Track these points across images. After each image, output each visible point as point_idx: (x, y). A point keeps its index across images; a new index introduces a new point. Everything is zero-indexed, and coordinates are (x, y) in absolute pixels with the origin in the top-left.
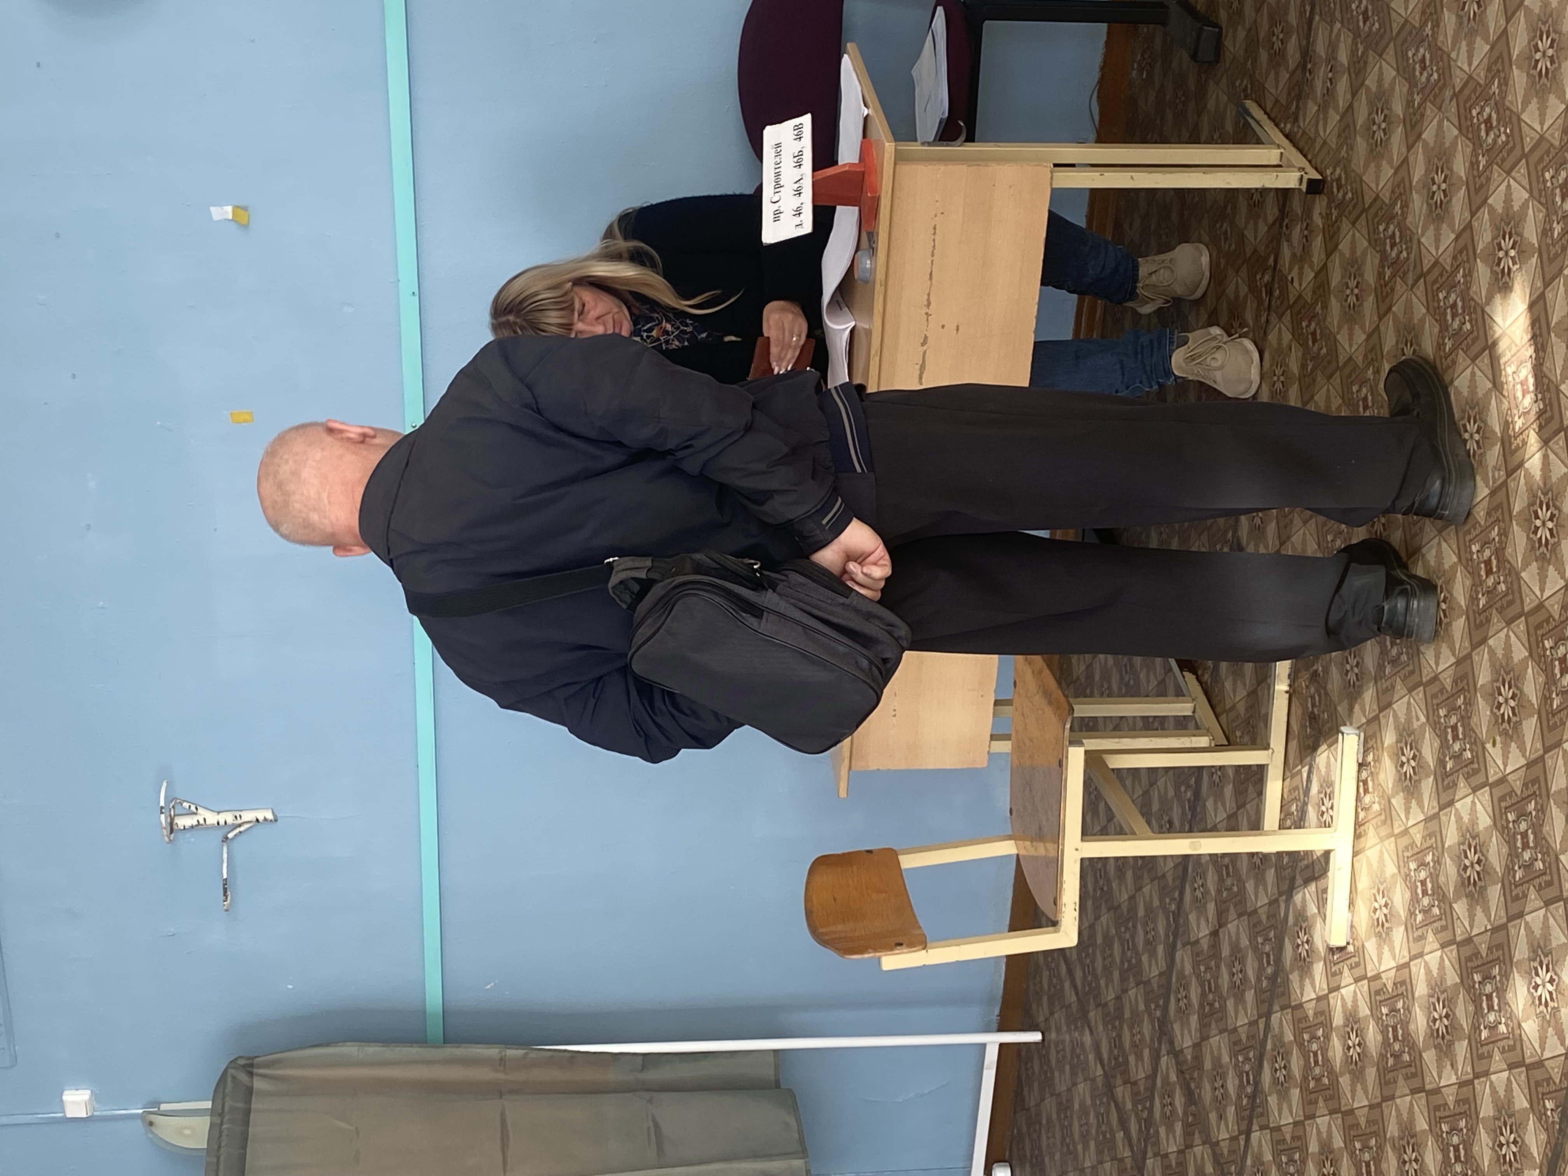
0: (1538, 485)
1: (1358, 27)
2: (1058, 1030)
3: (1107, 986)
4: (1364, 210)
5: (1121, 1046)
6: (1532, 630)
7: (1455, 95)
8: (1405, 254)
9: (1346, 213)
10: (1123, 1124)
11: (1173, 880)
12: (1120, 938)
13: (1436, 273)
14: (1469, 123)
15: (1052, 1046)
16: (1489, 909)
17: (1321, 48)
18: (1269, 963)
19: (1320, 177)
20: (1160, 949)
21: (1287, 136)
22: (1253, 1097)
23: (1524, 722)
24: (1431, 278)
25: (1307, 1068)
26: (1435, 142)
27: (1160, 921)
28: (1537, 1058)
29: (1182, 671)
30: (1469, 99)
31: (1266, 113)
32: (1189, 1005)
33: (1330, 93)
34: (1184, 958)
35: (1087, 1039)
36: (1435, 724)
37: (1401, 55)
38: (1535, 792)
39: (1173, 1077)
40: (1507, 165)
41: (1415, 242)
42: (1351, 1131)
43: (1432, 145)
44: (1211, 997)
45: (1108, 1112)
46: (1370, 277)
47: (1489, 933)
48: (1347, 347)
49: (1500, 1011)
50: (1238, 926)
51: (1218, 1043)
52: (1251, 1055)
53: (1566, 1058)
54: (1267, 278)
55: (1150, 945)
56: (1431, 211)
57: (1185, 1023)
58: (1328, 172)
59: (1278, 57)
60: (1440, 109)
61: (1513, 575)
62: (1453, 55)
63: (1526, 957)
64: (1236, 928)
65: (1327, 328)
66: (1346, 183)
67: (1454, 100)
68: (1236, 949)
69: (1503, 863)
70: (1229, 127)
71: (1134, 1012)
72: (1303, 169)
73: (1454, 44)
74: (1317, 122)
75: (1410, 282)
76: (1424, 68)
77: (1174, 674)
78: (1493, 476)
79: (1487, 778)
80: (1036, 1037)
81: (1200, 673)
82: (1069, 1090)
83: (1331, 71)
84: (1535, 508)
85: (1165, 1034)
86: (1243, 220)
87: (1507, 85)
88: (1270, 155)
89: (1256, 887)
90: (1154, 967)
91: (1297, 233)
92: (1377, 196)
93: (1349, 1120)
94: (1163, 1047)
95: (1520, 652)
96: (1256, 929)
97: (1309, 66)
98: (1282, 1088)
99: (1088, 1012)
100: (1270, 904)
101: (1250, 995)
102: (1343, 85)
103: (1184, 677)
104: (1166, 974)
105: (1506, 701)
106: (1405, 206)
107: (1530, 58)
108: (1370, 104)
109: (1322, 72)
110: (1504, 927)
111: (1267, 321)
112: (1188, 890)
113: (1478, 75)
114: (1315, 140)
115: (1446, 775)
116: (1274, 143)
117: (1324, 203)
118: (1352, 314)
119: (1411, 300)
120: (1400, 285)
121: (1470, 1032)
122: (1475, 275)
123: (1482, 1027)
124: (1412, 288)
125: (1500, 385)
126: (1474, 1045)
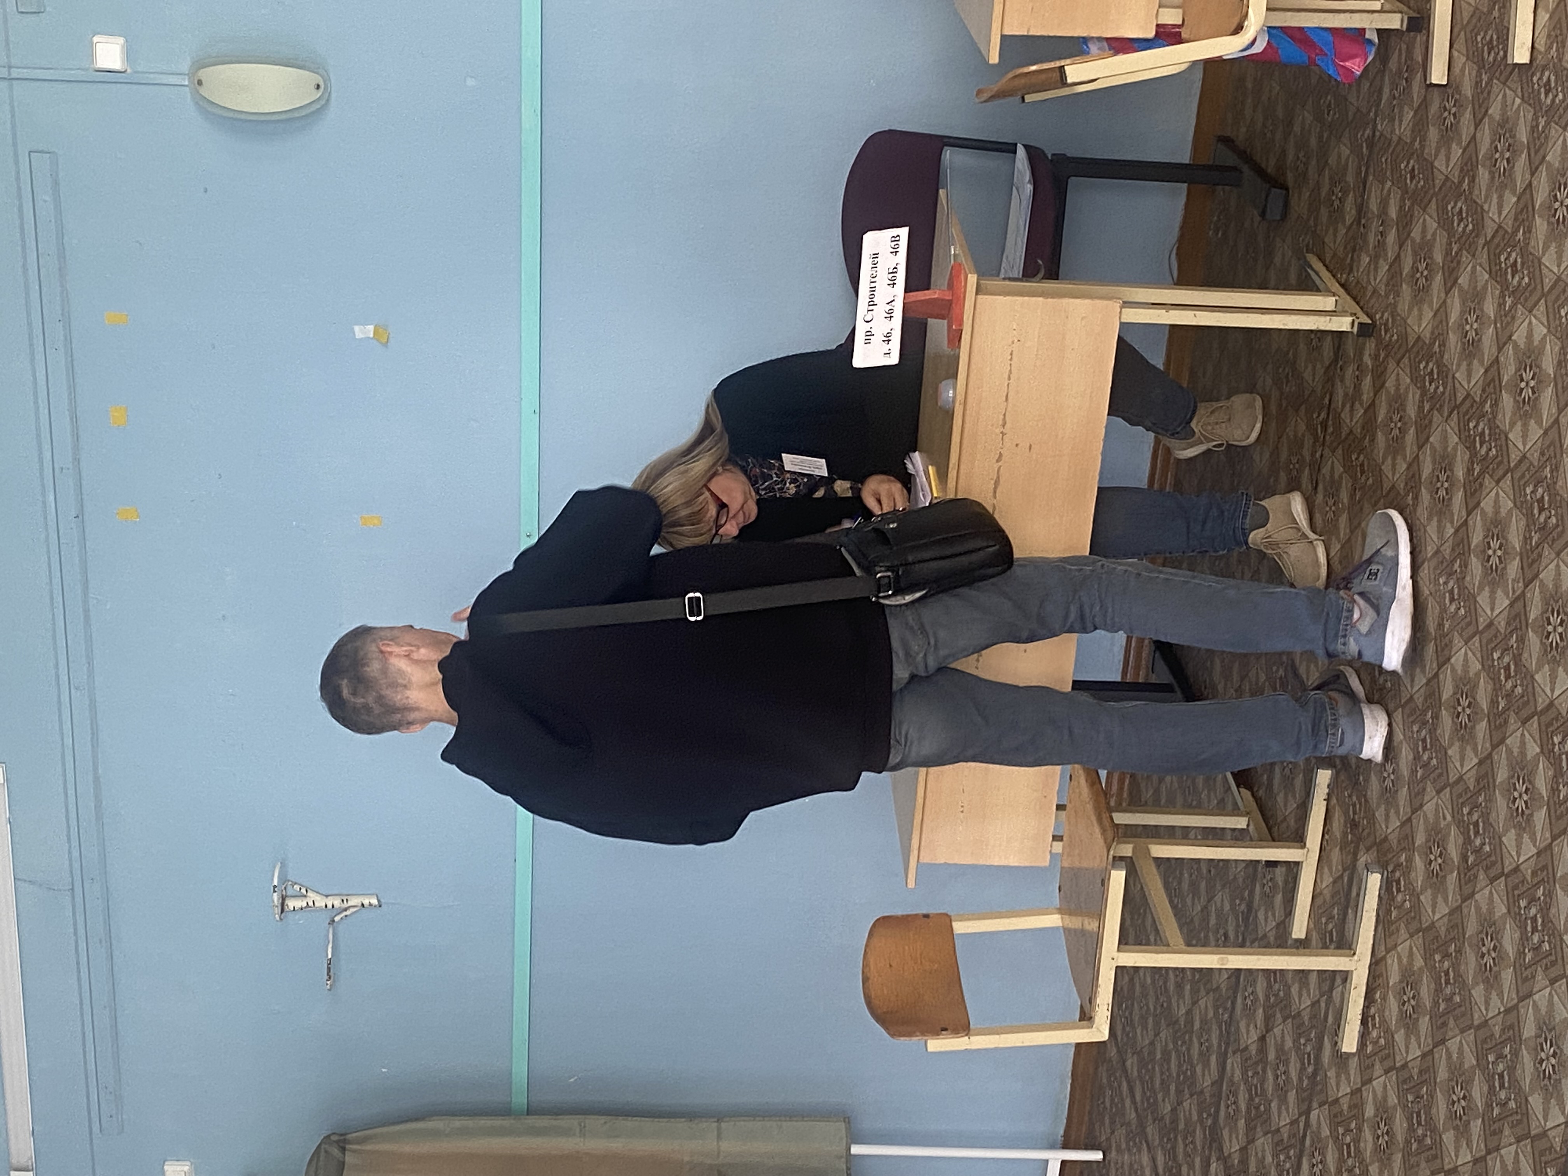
0: (1551, 594)
1: (1406, 184)
2: (1119, 1150)
3: (1163, 1100)
4: (1407, 351)
5: (1175, 1159)
6: (1543, 728)
7: (1487, 243)
8: (1441, 389)
9: (1392, 354)
11: (1227, 990)
12: (1177, 1051)
13: (1468, 403)
14: (1498, 267)
15: (1112, 1164)
16: (1502, 992)
17: (1374, 206)
18: (1309, 1063)
19: (1370, 322)
20: (1213, 1059)
21: (1342, 285)
23: (1535, 814)
24: (1463, 409)
25: (1341, 1161)
26: (1470, 285)
27: (1213, 1033)
28: (1541, 1129)
29: (1238, 786)
30: (1498, 245)
31: (1324, 265)
32: (1237, 1110)
33: (1381, 245)
34: (1234, 1063)
35: (1145, 1159)
36: (1459, 822)
37: (1442, 209)
38: (1543, 879)
40: (1529, 304)
41: (1450, 376)
43: (1466, 288)
44: (1257, 1100)
46: (1411, 411)
47: (1502, 1015)
48: (1390, 476)
49: (1510, 1088)
50: (1283, 1030)
51: (1263, 1144)
52: (1292, 1152)
53: (1566, 1127)
54: (1323, 415)
55: (1204, 1057)
56: (1464, 349)
57: (1233, 1129)
58: (1378, 317)
59: (1337, 214)
60: (1474, 256)
61: (1529, 678)
62: (1486, 207)
63: (1533, 1034)
64: (1283, 1032)
65: (1374, 460)
66: (1393, 326)
67: (1486, 248)
68: (1280, 1049)
69: (1515, 948)
70: (1293, 278)
71: (1188, 1122)
72: (1355, 314)
73: (1487, 197)
74: (1369, 272)
75: (1446, 414)
76: (1461, 220)
77: (1232, 794)
78: (1513, 588)
79: (1503, 867)
80: (1098, 1156)
81: (1255, 789)
83: (1381, 225)
84: (1547, 615)
85: (1215, 1141)
86: (1303, 364)
87: (1530, 232)
88: (1329, 303)
90: (1207, 1077)
91: (1350, 371)
92: (1419, 337)
94: (1213, 1153)
95: (1533, 749)
96: (1299, 1032)
97: (1363, 221)
99: (1145, 1128)
100: (1313, 1005)
101: (1292, 1096)
102: (1391, 237)
103: (1239, 793)
104: (1217, 1083)
105: (1520, 795)
106: (1443, 345)
107: (1550, 208)
108: (1415, 253)
109: (1375, 225)
110: (1515, 1008)
111: (1322, 456)
112: (1239, 1000)
113: (1507, 224)
114: (1366, 288)
115: (1469, 869)
116: (1330, 291)
117: (1373, 345)
118: (1396, 447)
119: (1446, 431)
120: (1436, 417)
121: (1484, 1111)
122: (1501, 405)
123: (1494, 1105)
124: (1447, 419)
125: (1520, 504)
126: (1486, 1122)
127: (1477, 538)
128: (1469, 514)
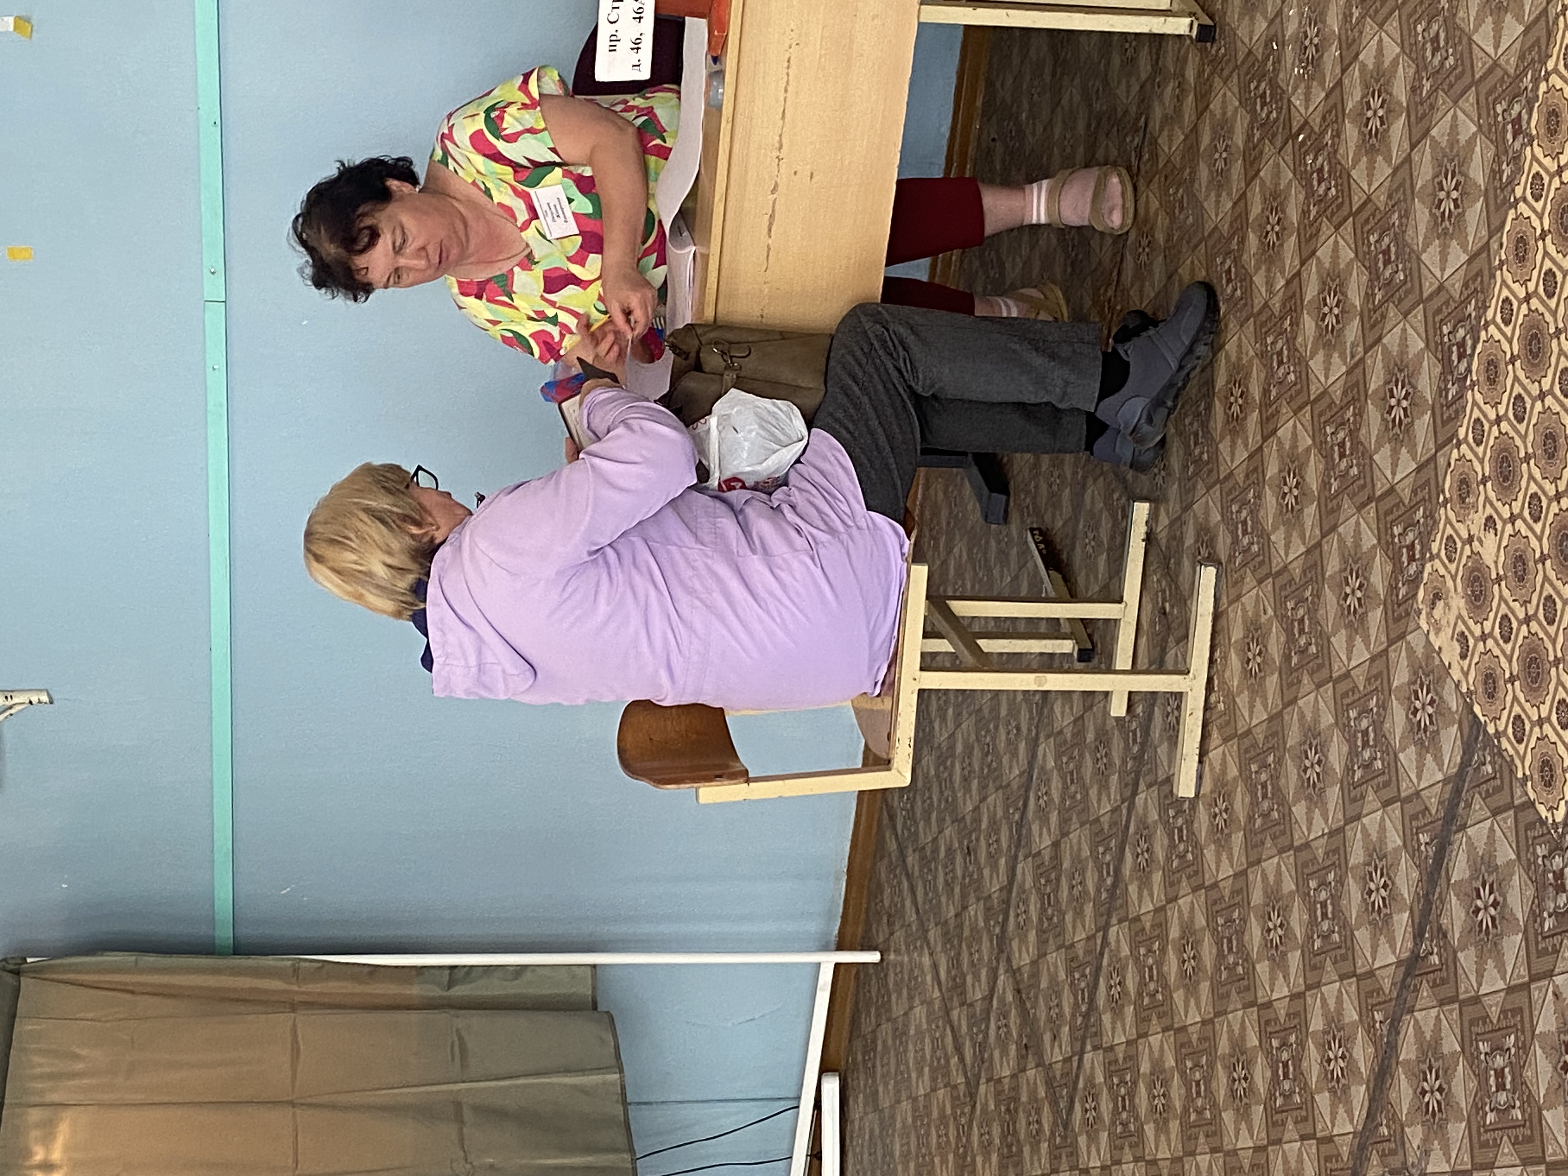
0: (1395, 361)
2: (897, 950)
3: (947, 903)
4: (1236, 67)
5: (959, 967)
6: (1381, 517)
8: (1274, 114)
9: (1219, 70)
10: (959, 1049)
11: (1018, 788)
12: (963, 850)
13: (1305, 133)
15: (891, 967)
16: (1327, 811)
18: (1108, 873)
19: (1212, 24)
20: (1002, 862)
22: (1086, 1016)
23: (1370, 614)
24: (1300, 139)
25: (1142, 984)
27: (1002, 833)
28: (1368, 967)
29: (1047, 569)
32: (1028, 921)
34: (1025, 869)
35: (926, 960)
36: (1282, 618)
38: (1377, 688)
39: (1010, 997)
40: (1380, 17)
41: (1285, 101)
42: (1183, 1049)
44: (1050, 911)
45: (943, 1037)
46: (1239, 139)
47: (1326, 838)
48: (1213, 215)
49: (1333, 919)
50: (1080, 835)
51: (1055, 959)
52: (1088, 971)
53: (1396, 967)
54: (1137, 140)
55: (993, 859)
57: (1023, 939)
61: (1366, 458)
63: (1362, 861)
64: (1078, 837)
65: (1195, 195)
66: (1220, 36)
68: (1076, 857)
69: (1343, 763)
71: (974, 929)
72: (1196, 15)
75: (1279, 144)
78: (1352, 352)
79: (1331, 672)
80: (874, 957)
82: (906, 1014)
84: (1391, 387)
85: (1003, 952)
86: (1115, 78)
89: (1100, 793)
90: (995, 881)
91: (1170, 88)
92: (1250, 51)
93: (1182, 1038)
94: (1001, 965)
95: (1369, 540)
96: (1097, 838)
98: (1116, 1006)
99: (927, 931)
100: (1113, 811)
101: (1089, 909)
103: (1049, 576)
104: (1007, 888)
105: (1353, 592)
106: (1277, 62)
110: (1341, 830)
112: (1032, 798)
115: (1292, 671)
117: (1198, 58)
118: (1220, 181)
119: (1279, 164)
120: (1268, 149)
121: (1303, 942)
122: (1343, 137)
123: (1315, 936)
124: (1280, 150)
125: (1362, 255)
126: (1307, 955)
127: (1311, 292)
128: (1303, 263)
